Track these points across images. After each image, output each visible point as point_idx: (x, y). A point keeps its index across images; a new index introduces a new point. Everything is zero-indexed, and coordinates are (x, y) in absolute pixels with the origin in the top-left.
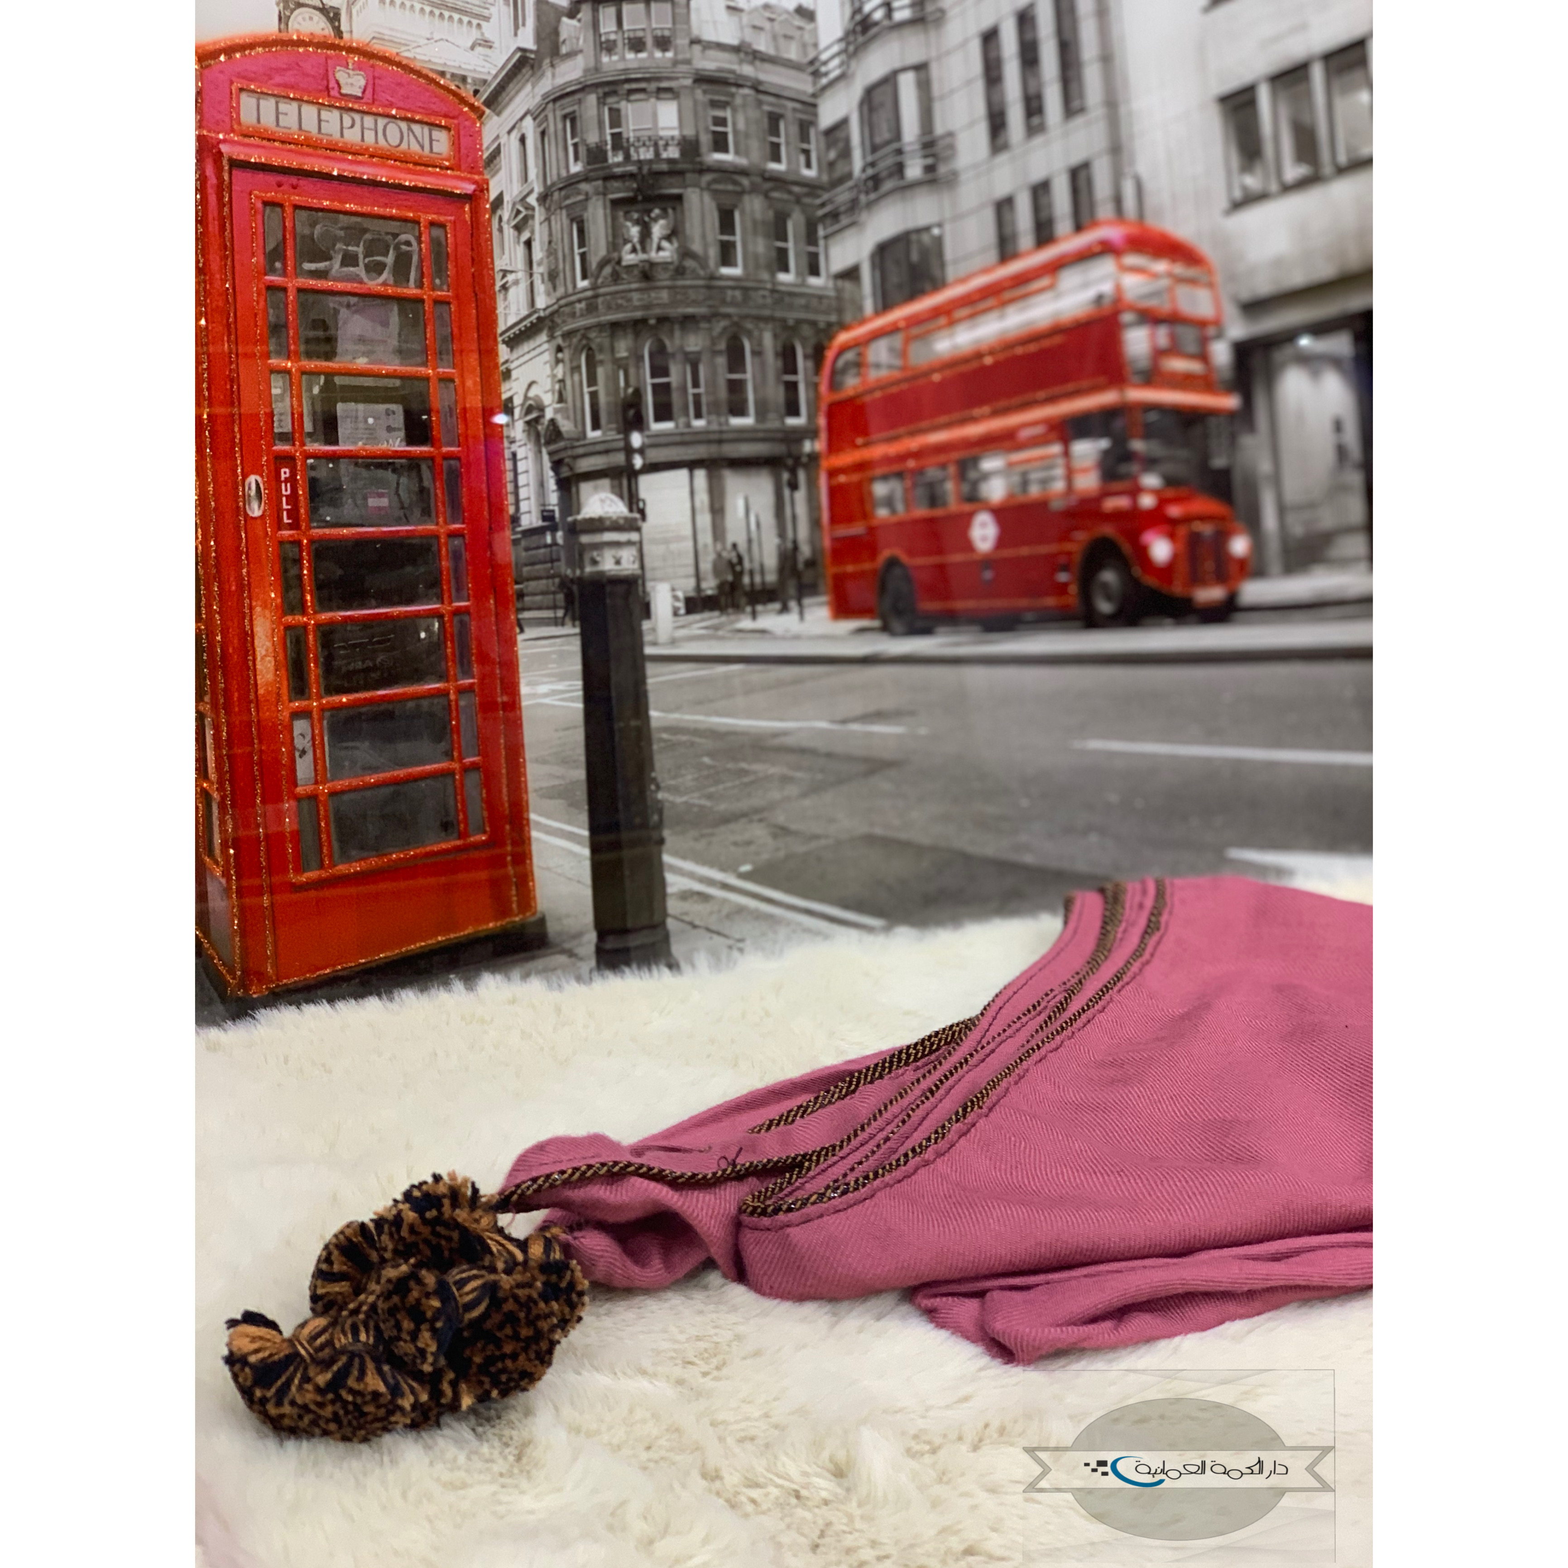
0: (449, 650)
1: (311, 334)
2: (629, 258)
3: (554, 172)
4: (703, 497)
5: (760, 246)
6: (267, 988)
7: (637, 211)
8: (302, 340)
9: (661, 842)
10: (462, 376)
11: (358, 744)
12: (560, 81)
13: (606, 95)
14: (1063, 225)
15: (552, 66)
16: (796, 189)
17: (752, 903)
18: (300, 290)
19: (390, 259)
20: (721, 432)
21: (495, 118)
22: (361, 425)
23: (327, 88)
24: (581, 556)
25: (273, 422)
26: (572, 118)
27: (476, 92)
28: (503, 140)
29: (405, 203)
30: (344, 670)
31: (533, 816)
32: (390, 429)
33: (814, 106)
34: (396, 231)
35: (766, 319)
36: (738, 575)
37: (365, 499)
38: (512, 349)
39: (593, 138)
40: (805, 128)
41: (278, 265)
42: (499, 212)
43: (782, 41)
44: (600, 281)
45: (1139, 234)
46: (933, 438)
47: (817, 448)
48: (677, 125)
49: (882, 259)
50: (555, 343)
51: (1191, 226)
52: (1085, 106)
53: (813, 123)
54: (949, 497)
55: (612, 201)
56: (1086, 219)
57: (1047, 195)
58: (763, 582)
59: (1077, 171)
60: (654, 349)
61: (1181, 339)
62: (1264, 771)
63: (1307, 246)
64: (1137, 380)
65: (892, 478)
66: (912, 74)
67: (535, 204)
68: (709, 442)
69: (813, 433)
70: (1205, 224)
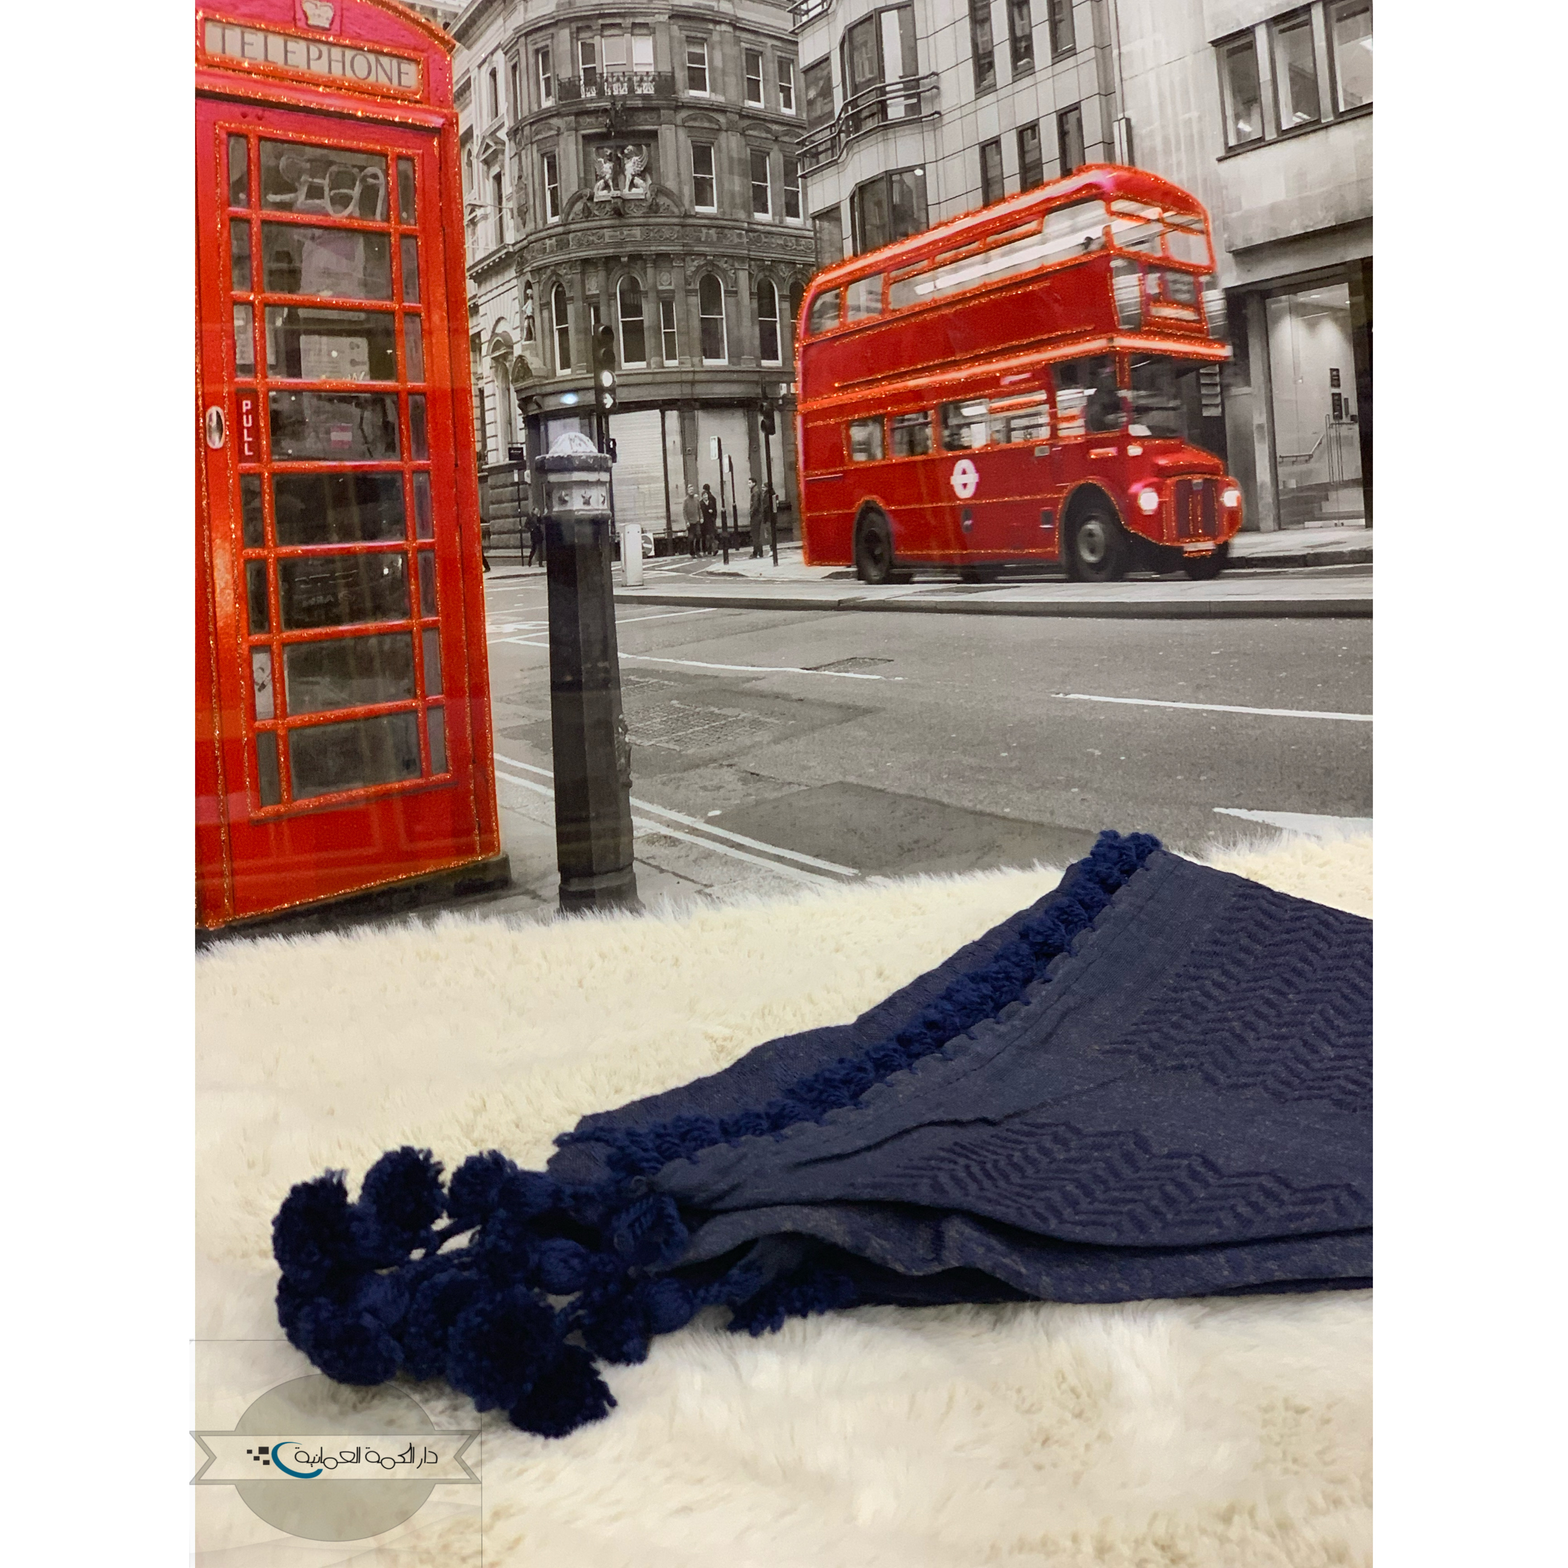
0: (413, 587)
1: (275, 266)
2: (601, 195)
3: (526, 106)
4: (674, 438)
5: (738, 185)
6: (225, 922)
7: (610, 147)
8: (266, 272)
9: (629, 785)
10: (428, 310)
11: (319, 679)
12: (532, 15)
13: (579, 29)
14: (1051, 170)
16: (775, 127)
17: (721, 849)
18: (264, 222)
19: (356, 192)
20: (694, 372)
21: (466, 51)
22: (325, 359)
23: (294, 19)
24: (549, 495)
25: (235, 353)
26: (544, 52)
27: (446, 25)
28: (474, 74)
29: (372, 136)
30: (305, 604)
31: (497, 756)
32: (353, 363)
33: (796, 43)
34: (363, 164)
35: (742, 259)
36: (710, 517)
37: (328, 432)
38: (480, 284)
39: (565, 73)
40: (784, 65)
41: (242, 196)
42: (468, 146)
44: (570, 218)
45: (1129, 180)
46: (912, 383)
47: (793, 391)
48: (652, 61)
49: (862, 200)
50: (524, 279)
51: (1184, 171)
52: (1074, 48)
53: (792, 61)
54: (929, 443)
55: (584, 136)
56: (1074, 164)
57: (1034, 138)
58: (736, 526)
59: (1066, 113)
60: (625, 287)
61: (1172, 287)
62: (1253, 727)
63: (1305, 194)
64: (1127, 327)
65: (870, 423)
66: (895, 12)
67: (505, 138)
68: (682, 382)
69: (789, 376)
70: (1199, 172)
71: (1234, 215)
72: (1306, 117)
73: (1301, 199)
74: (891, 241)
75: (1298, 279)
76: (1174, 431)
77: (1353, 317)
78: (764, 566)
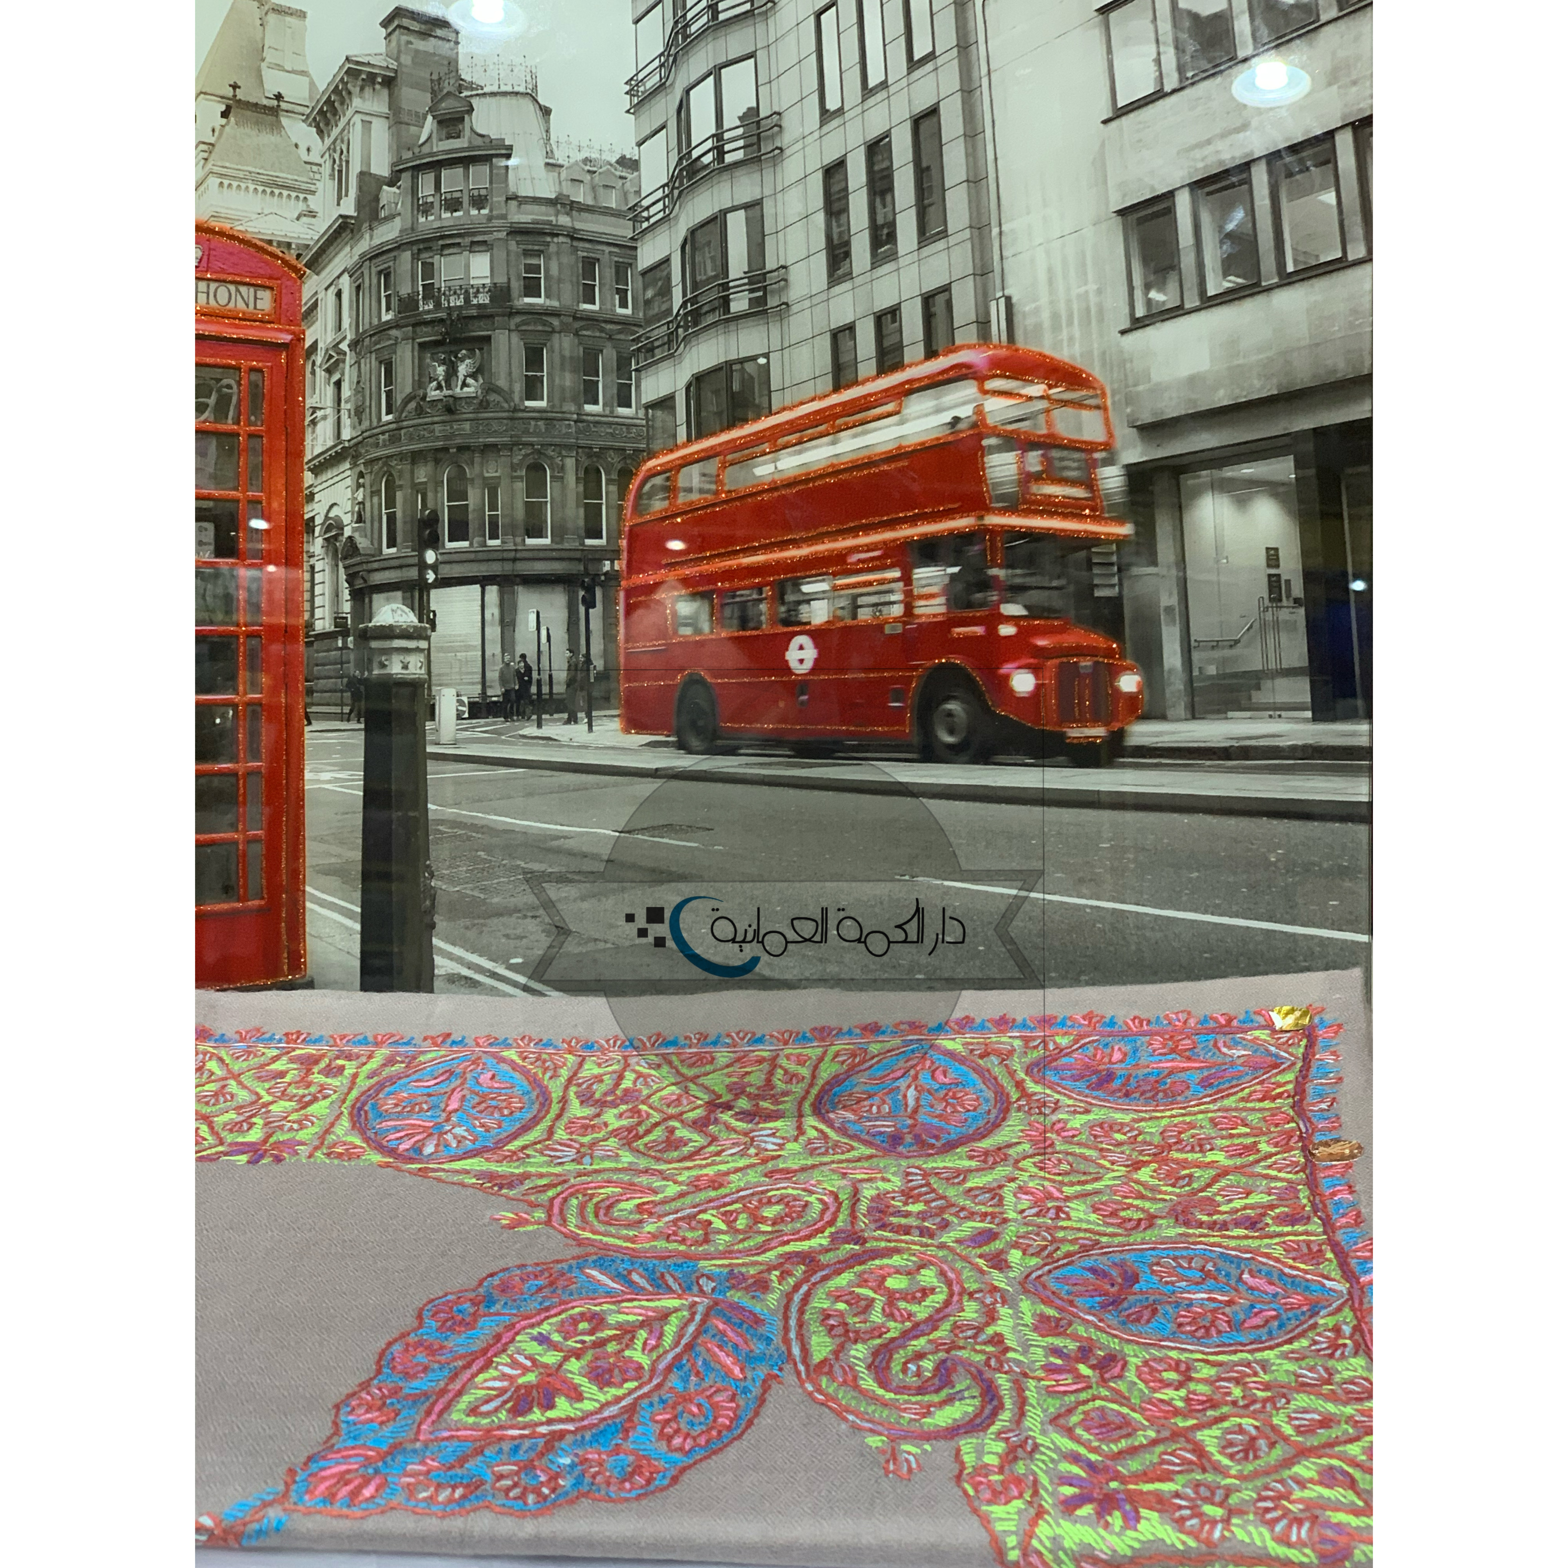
0: (241, 736)
2: (433, 394)
3: (367, 320)
4: (493, 611)
5: (568, 380)
9: (433, 926)
10: (269, 499)
12: (377, 241)
13: (420, 251)
14: (914, 351)
15: (371, 229)
16: (609, 327)
19: (213, 401)
20: (516, 551)
21: (315, 277)
24: (370, 661)
26: (387, 274)
27: (299, 256)
28: (321, 295)
29: (231, 353)
31: (308, 889)
32: (201, 543)
33: (636, 248)
34: (220, 376)
35: (569, 447)
36: (525, 684)
38: (316, 476)
39: (405, 290)
40: (621, 271)
42: (313, 358)
43: (601, 191)
44: (404, 415)
45: (1006, 359)
46: (747, 560)
47: (617, 567)
48: (488, 274)
49: (698, 389)
50: (357, 470)
51: (1077, 345)
52: (946, 231)
53: (631, 265)
54: (763, 618)
55: (420, 344)
56: (940, 347)
57: (894, 321)
58: (551, 693)
59: (933, 296)
60: (453, 475)
61: (1057, 464)
63: (1236, 362)
64: (1000, 505)
65: (698, 598)
66: (742, 212)
67: (347, 349)
68: (503, 560)
69: (614, 554)
70: (1096, 345)
71: (1141, 388)
72: (1240, 280)
73: (1230, 368)
74: (730, 426)
75: (1226, 453)
76: (1056, 611)
77: (1299, 492)
78: (578, 732)
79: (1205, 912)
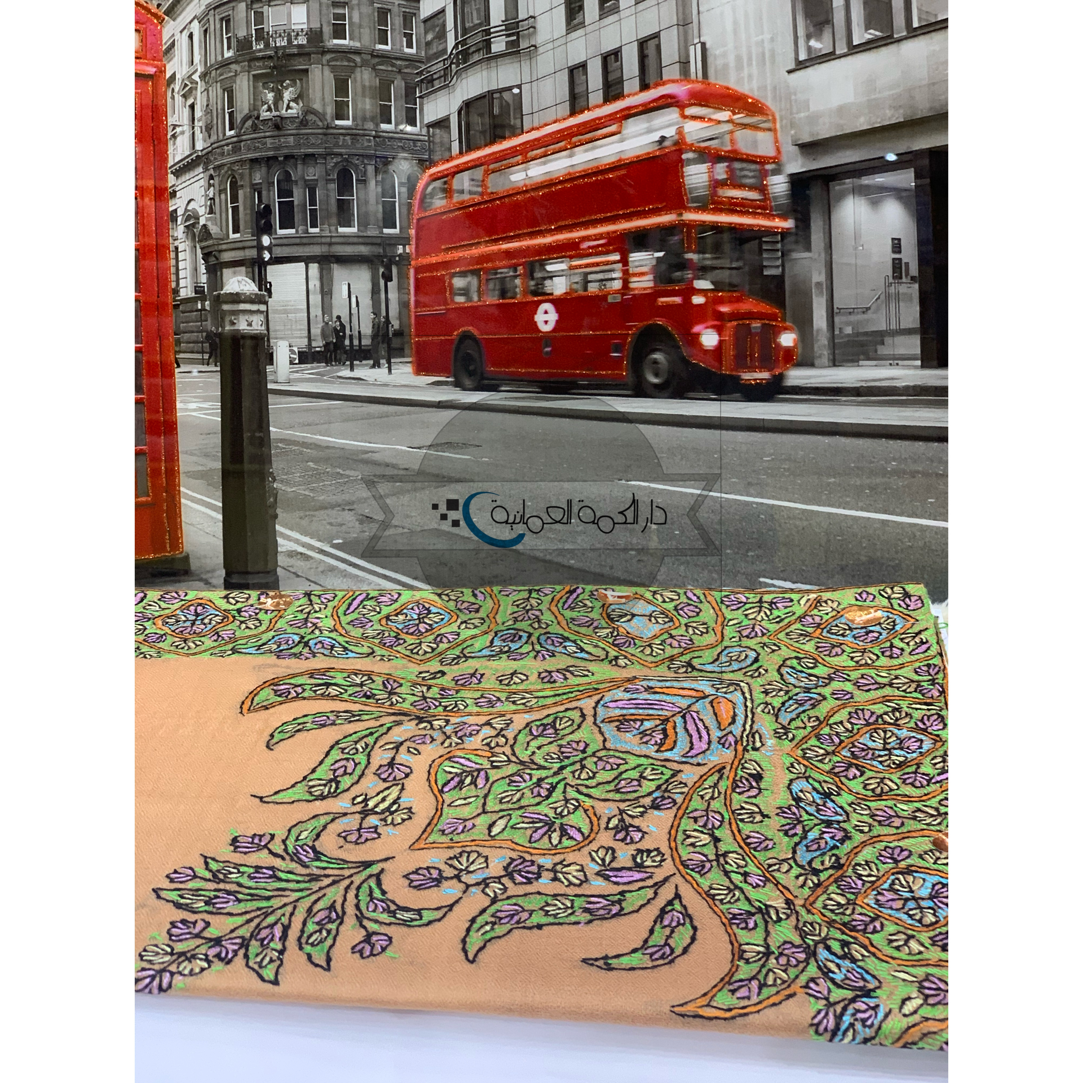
2: (265, 115)
3: (213, 57)
4: (315, 283)
5: (369, 104)
9: (276, 516)
10: (142, 195)
13: (253, 2)
14: (631, 84)
16: (399, 62)
17: (342, 566)
20: (331, 237)
21: (172, 22)
24: (223, 319)
26: (227, 20)
27: (157, 4)
28: (177, 37)
31: (182, 489)
33: (419, 1)
35: (369, 157)
38: (177, 178)
39: (242, 33)
40: (407, 19)
42: (172, 86)
44: (243, 131)
45: (702, 91)
46: (505, 246)
47: (408, 251)
48: (305, 21)
49: (467, 114)
50: (208, 173)
51: (755, 82)
53: (415, 14)
54: (518, 290)
55: (254, 75)
56: (652, 81)
57: (616, 60)
58: (360, 345)
59: (646, 41)
60: (281, 178)
62: (801, 519)
63: (873, 97)
64: (695, 205)
65: (469, 275)
67: (198, 79)
68: (322, 244)
69: (405, 241)
70: (769, 82)
71: (802, 115)
72: (878, 33)
73: (868, 100)
74: (492, 142)
75: (863, 166)
76: (735, 286)
77: (917, 196)
78: (380, 374)
79: (839, 507)
